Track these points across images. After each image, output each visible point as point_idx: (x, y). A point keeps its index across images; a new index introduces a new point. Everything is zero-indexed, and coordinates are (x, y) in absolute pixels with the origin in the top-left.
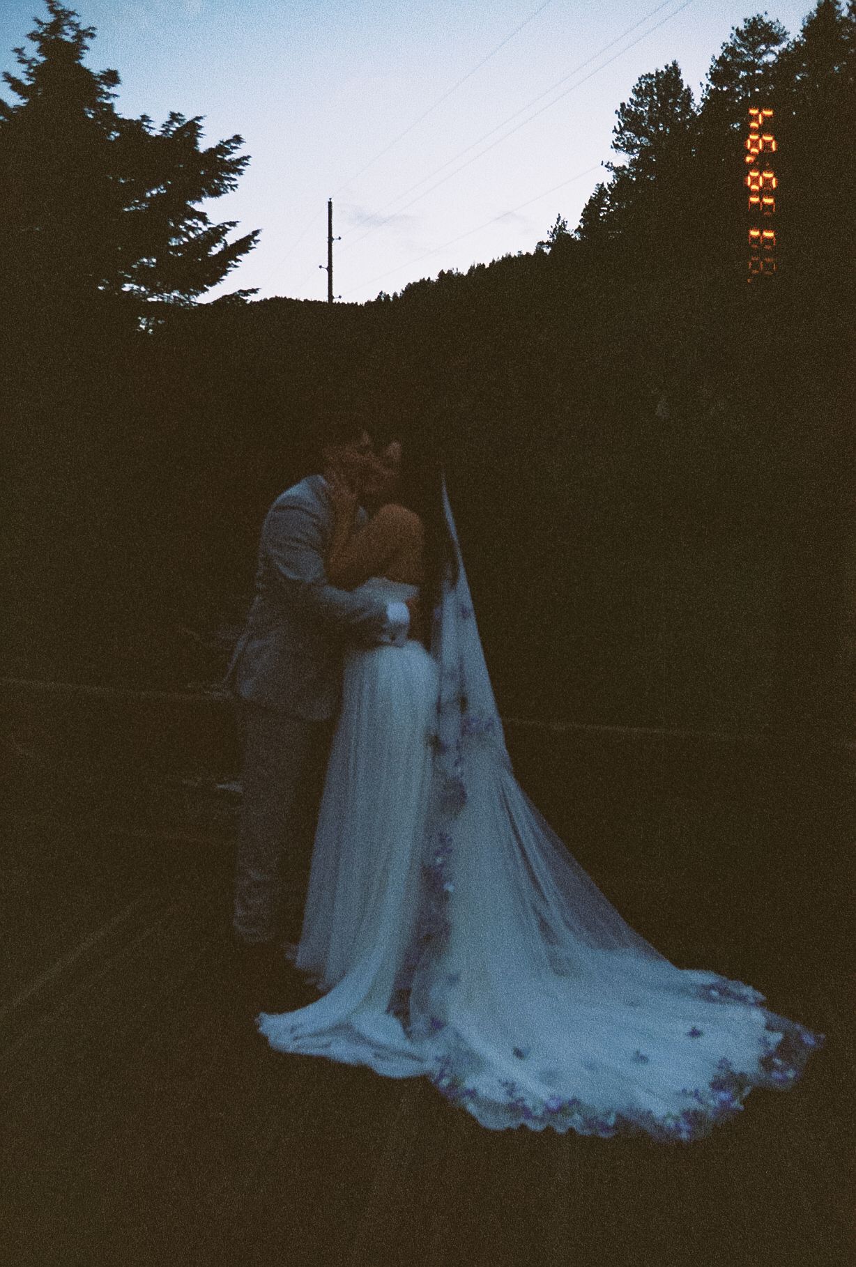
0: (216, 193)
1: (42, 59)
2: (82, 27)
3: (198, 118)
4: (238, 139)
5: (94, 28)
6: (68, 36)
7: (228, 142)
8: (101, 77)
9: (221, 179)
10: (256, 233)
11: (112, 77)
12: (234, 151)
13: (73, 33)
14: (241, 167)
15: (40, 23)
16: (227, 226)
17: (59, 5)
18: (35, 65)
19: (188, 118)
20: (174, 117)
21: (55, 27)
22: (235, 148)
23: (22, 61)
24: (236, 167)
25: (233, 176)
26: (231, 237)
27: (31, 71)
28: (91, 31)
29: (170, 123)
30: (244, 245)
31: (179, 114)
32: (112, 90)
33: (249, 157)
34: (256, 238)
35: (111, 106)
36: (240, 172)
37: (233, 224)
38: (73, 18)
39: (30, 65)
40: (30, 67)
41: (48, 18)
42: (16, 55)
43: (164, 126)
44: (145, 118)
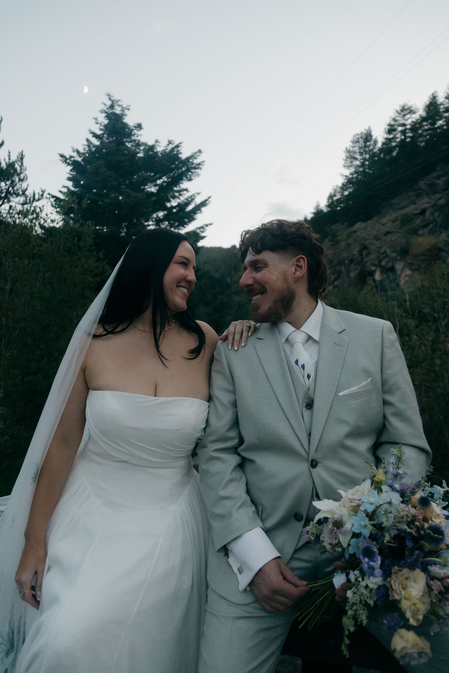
0: (190, 180)
1: (106, 122)
2: (124, 106)
3: (180, 143)
4: (200, 151)
5: (129, 106)
6: (118, 110)
7: (196, 153)
8: (135, 127)
9: (191, 172)
10: (209, 198)
11: (139, 126)
12: (199, 157)
13: (120, 109)
14: (200, 166)
15: (105, 104)
16: (196, 195)
17: (113, 97)
18: (103, 124)
19: (176, 143)
20: (170, 142)
21: (112, 107)
22: (199, 156)
23: (97, 123)
24: (198, 166)
25: (197, 170)
26: (198, 200)
27: (102, 127)
28: (128, 107)
29: (168, 145)
30: (204, 204)
31: (172, 141)
32: (140, 133)
33: (204, 161)
34: (209, 200)
35: (139, 141)
36: (200, 168)
37: (198, 194)
38: (120, 103)
39: (100, 124)
40: (101, 125)
41: (109, 103)
42: (94, 120)
43: (165, 147)
44: (157, 141)
